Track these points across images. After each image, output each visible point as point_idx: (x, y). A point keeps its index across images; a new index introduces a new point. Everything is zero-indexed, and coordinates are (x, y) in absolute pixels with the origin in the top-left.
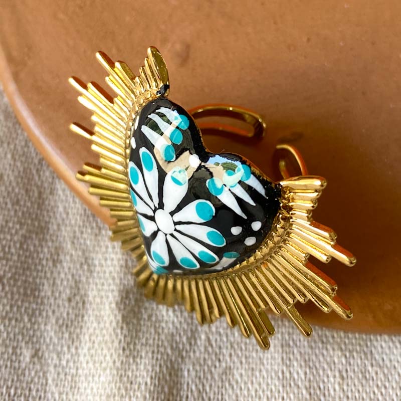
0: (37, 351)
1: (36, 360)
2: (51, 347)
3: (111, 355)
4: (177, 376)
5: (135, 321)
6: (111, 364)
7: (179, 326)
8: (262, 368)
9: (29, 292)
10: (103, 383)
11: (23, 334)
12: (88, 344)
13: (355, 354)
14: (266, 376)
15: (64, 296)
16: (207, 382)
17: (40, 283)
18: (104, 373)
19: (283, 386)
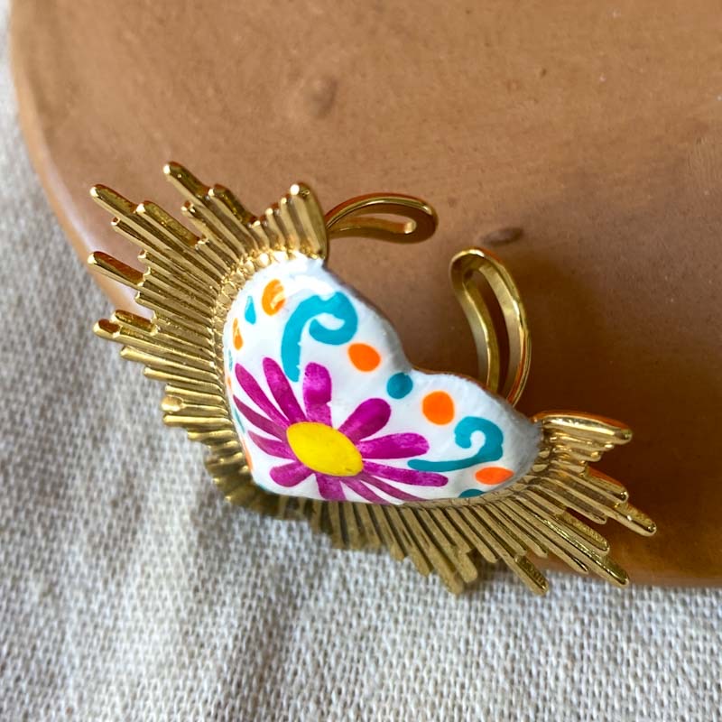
0: (53, 585)
1: (49, 599)
2: (77, 581)
3: (175, 598)
4: (283, 638)
5: (221, 545)
6: (172, 614)
7: (294, 555)
8: (432, 632)
9: (48, 488)
10: (156, 643)
11: (32, 558)
12: (138, 580)
13: (599, 619)
14: (436, 647)
15: (105, 497)
16: (332, 650)
17: (69, 475)
18: (158, 628)
19: (466, 665)
